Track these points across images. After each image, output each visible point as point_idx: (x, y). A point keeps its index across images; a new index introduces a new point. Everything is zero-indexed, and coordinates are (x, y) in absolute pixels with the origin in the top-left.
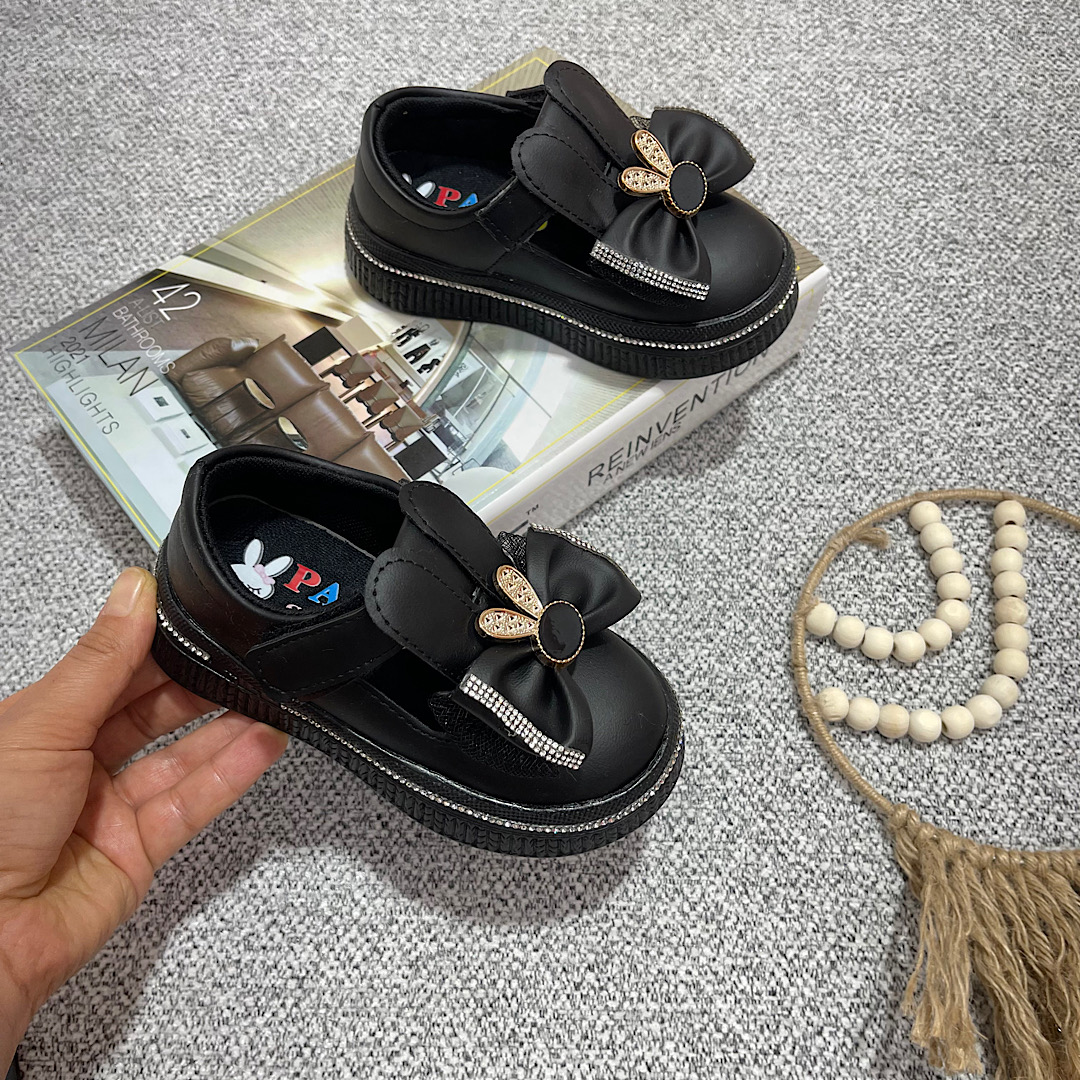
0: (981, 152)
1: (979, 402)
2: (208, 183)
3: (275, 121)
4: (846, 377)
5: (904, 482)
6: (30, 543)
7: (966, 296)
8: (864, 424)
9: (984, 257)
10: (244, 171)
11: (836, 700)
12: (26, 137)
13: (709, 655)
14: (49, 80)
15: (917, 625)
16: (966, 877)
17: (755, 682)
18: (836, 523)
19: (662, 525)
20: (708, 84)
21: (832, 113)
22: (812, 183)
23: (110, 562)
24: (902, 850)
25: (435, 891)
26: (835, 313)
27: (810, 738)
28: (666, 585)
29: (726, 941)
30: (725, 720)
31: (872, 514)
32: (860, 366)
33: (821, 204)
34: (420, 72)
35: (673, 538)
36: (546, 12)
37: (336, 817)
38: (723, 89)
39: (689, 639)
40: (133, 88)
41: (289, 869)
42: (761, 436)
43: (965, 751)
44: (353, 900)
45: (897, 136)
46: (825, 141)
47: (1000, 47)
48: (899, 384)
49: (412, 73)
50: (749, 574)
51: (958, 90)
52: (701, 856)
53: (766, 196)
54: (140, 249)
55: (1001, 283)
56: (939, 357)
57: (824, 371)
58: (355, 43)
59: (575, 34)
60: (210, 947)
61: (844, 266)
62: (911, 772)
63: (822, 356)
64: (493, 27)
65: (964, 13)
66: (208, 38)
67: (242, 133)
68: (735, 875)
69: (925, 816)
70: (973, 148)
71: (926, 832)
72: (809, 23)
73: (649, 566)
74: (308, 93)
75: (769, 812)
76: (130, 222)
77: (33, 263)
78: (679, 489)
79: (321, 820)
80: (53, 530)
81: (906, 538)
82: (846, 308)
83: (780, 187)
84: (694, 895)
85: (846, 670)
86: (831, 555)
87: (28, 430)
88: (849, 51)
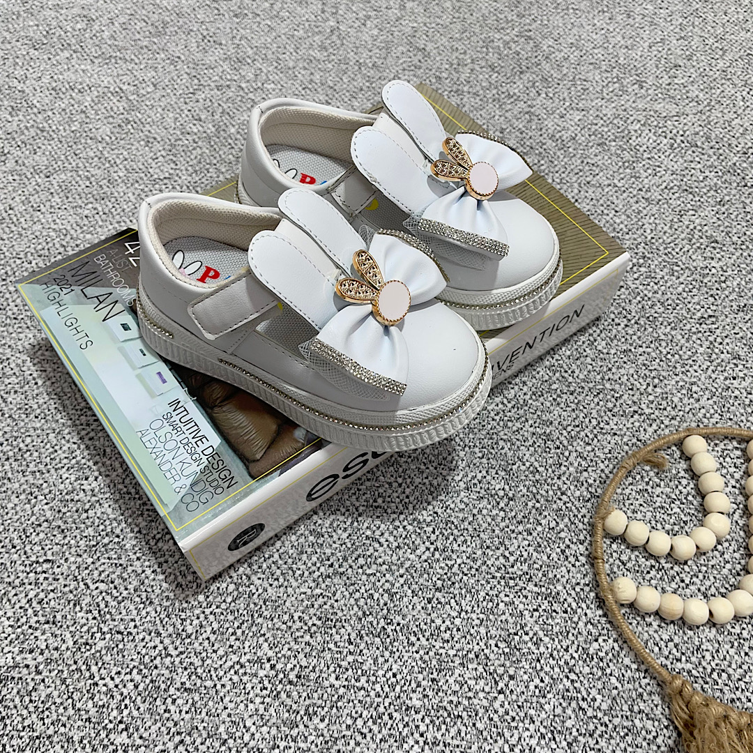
0: (734, 178)
1: (735, 361)
2: (168, 168)
3: (220, 127)
4: (634, 337)
5: (678, 419)
6: (16, 428)
7: (724, 282)
8: (648, 373)
9: (738, 254)
10: (195, 161)
11: (626, 588)
12: (38, 128)
14: (58, 88)
15: (688, 531)
16: (728, 737)
17: (564, 569)
18: (626, 448)
19: (495, 441)
20: (536, 118)
21: (625, 144)
22: (610, 193)
23: (76, 446)
24: (678, 712)
25: (309, 723)
26: (627, 289)
27: (605, 615)
28: (497, 489)
30: (540, 598)
31: (655, 442)
32: (645, 329)
33: (617, 209)
34: (327, 98)
35: (503, 452)
36: (420, 61)
37: (235, 658)
38: (546, 123)
39: (513, 531)
40: (118, 98)
41: (197, 698)
42: (571, 378)
43: (726, 633)
44: (245, 727)
45: (673, 163)
46: (620, 164)
47: (748, 104)
48: (674, 344)
49: (321, 98)
50: (560, 483)
51: (718, 133)
52: (519, 707)
53: (576, 200)
54: (115, 213)
55: (750, 273)
56: (703, 326)
57: (618, 331)
58: (281, 75)
59: (440, 78)
61: (634, 255)
62: (684, 648)
63: (617, 321)
64: (381, 70)
65: (722, 78)
66: (175, 66)
67: (196, 134)
68: (545, 724)
69: (695, 685)
70: (729, 174)
71: (697, 699)
72: (610, 79)
73: (484, 473)
74: (245, 108)
75: (572, 674)
76: (109, 193)
77: (36, 220)
78: (508, 414)
79: (224, 659)
80: (34, 419)
81: (680, 462)
82: (635, 286)
83: (587, 194)
84: (513, 739)
85: (634, 563)
86: (623, 472)
87: (21, 342)
88: (638, 101)
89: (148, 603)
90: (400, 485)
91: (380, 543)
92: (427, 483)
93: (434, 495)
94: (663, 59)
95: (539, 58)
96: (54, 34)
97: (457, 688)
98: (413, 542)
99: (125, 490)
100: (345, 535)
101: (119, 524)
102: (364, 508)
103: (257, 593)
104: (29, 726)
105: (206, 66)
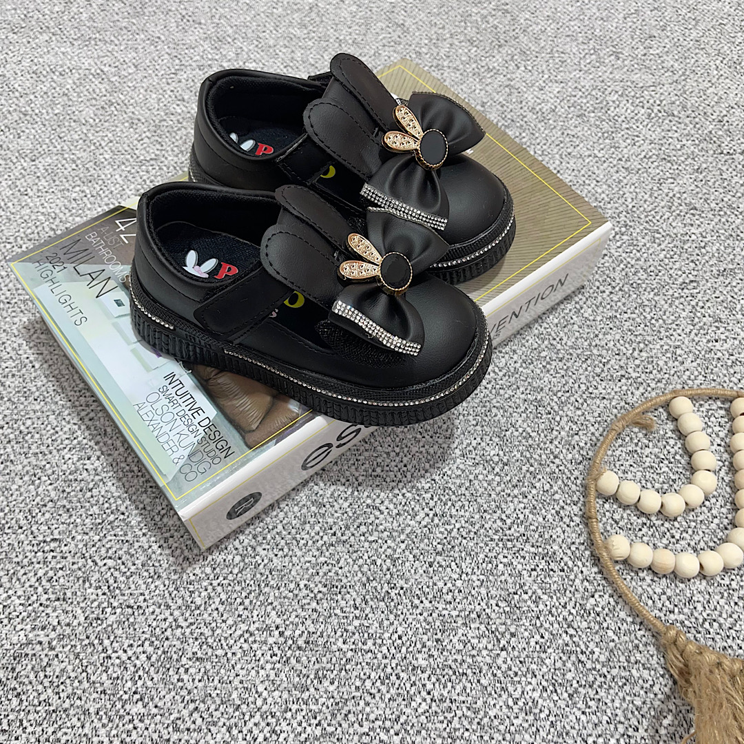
0: (711, 146)
1: (716, 324)
2: (154, 150)
4: (619, 304)
5: (664, 381)
6: (15, 411)
7: (704, 248)
8: (633, 339)
9: (716, 220)
10: (180, 142)
11: (620, 545)
12: (20, 112)
13: (525, 508)
14: (38, 72)
15: (677, 488)
16: (722, 683)
17: (559, 529)
18: (615, 411)
19: (488, 409)
20: (516, 91)
21: (604, 115)
22: (591, 164)
23: (76, 427)
24: (673, 661)
25: (320, 686)
26: (611, 257)
27: (600, 572)
28: (492, 454)
29: (541, 729)
30: (537, 558)
32: (629, 296)
33: (598, 179)
35: (496, 419)
36: (399, 37)
37: (244, 627)
38: (526, 95)
39: (509, 495)
40: (100, 80)
41: (209, 667)
42: (559, 345)
43: (716, 585)
44: (257, 692)
45: (650, 132)
46: (600, 134)
47: (722, 72)
48: (658, 310)
50: (552, 447)
51: (693, 101)
52: (521, 662)
53: (558, 172)
54: (103, 195)
55: (729, 239)
56: (685, 291)
57: (603, 299)
58: (262, 53)
59: (420, 53)
60: (147, 729)
61: (616, 224)
62: (676, 600)
63: (601, 288)
64: (361, 46)
65: (696, 48)
66: (156, 47)
67: (180, 114)
68: (546, 677)
69: (688, 635)
70: (705, 142)
71: (691, 648)
72: (587, 51)
73: (479, 439)
75: (571, 629)
76: (96, 176)
77: (24, 204)
78: (500, 382)
79: (233, 628)
80: (33, 402)
81: (667, 423)
82: (618, 254)
83: (568, 165)
84: (516, 693)
85: (626, 521)
86: (613, 434)
87: (16, 326)
88: (615, 72)
89: (156, 577)
90: (398, 454)
91: (380, 511)
92: (424, 451)
93: (431, 462)
94: (638, 31)
95: (517, 31)
96: (32, 17)
97: (461, 647)
98: (413, 509)
99: (128, 468)
100: (346, 505)
101: (123, 502)
102: (364, 478)
103: (263, 564)
104: (45, 701)
105: (187, 46)
